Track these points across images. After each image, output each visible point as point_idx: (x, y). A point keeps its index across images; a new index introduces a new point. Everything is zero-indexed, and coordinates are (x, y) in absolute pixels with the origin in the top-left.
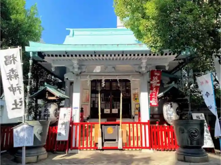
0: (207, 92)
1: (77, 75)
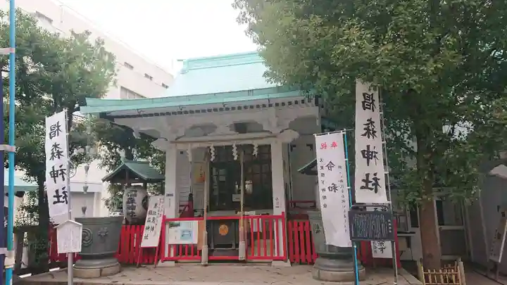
0: (331, 162)
1: (172, 142)
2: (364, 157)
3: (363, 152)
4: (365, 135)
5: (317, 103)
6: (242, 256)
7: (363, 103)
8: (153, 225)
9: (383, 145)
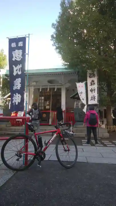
2: (91, 91)
3: (90, 90)
4: (90, 85)
5: (78, 74)
6: (50, 123)
7: (90, 76)
8: (21, 114)
9: (97, 87)
